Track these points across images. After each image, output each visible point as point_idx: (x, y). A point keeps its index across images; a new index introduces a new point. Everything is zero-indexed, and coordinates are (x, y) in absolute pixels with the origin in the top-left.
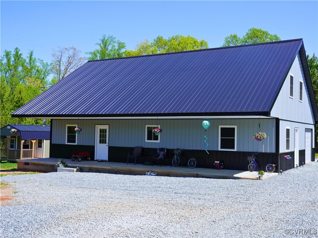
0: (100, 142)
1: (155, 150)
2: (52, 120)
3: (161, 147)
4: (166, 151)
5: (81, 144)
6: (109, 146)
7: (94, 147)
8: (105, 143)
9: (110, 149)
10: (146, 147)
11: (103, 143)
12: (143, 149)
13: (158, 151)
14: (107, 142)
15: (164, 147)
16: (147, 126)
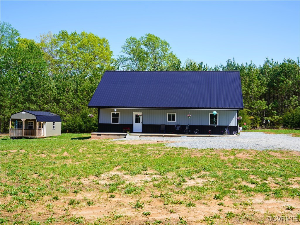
0: (136, 122)
1: (174, 126)
2: (99, 109)
3: (176, 124)
4: (180, 126)
5: (123, 123)
6: (143, 125)
7: (132, 124)
8: (140, 122)
9: (144, 126)
10: (168, 124)
11: (138, 122)
12: (166, 126)
13: (176, 126)
14: (141, 122)
15: (178, 124)
16: (168, 113)
